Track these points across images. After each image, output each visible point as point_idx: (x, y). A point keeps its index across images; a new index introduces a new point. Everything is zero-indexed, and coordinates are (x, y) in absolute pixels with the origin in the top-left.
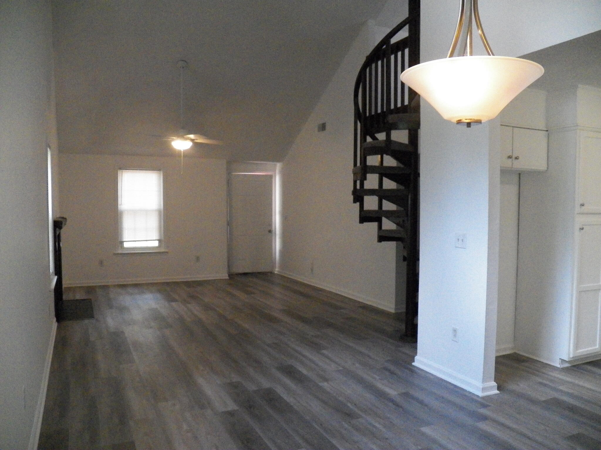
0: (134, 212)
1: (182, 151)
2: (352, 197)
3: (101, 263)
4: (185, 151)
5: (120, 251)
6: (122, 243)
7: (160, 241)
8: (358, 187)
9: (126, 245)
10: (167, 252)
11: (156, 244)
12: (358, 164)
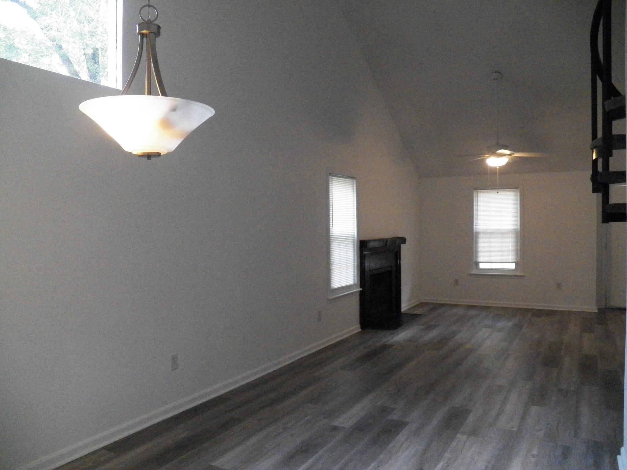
0: (490, 233)
1: (498, 167)
2: (590, 185)
3: (456, 282)
4: (501, 168)
5: (474, 272)
6: (477, 264)
7: (517, 263)
8: (600, 169)
9: (482, 266)
10: (524, 276)
11: (513, 266)
12: (600, 134)
